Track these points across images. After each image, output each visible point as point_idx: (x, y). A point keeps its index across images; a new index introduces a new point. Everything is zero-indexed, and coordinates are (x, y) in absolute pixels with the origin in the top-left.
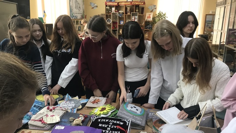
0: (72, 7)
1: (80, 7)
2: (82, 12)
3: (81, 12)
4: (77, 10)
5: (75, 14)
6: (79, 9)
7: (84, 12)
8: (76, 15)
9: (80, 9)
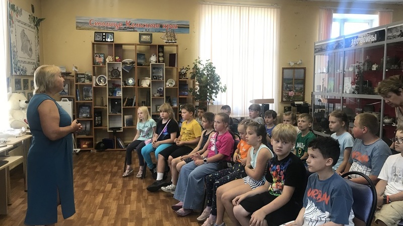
1: (31, 50)
2: (35, 61)
3: (33, 61)
4: (26, 56)
5: (23, 65)
6: (30, 52)
7: (39, 61)
8: (23, 67)
9: (32, 53)
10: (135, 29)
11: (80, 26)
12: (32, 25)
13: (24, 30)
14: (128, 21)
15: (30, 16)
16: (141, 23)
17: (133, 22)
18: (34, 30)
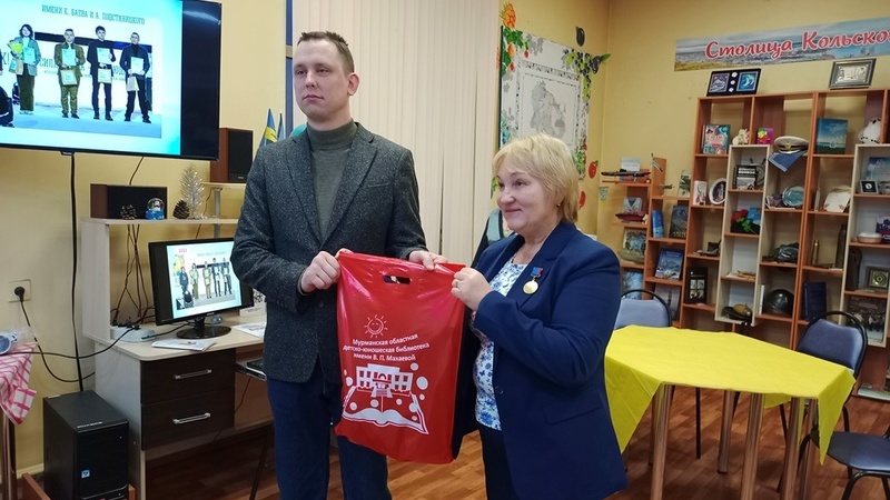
0: (512, 118)
1: (560, 124)
6: (557, 130)
7: (584, 147)
10: (828, 52)
11: (683, 62)
12: (573, 71)
13: (543, 83)
14: (810, 34)
15: (567, 52)
16: (850, 33)
17: (825, 34)
18: (576, 83)
